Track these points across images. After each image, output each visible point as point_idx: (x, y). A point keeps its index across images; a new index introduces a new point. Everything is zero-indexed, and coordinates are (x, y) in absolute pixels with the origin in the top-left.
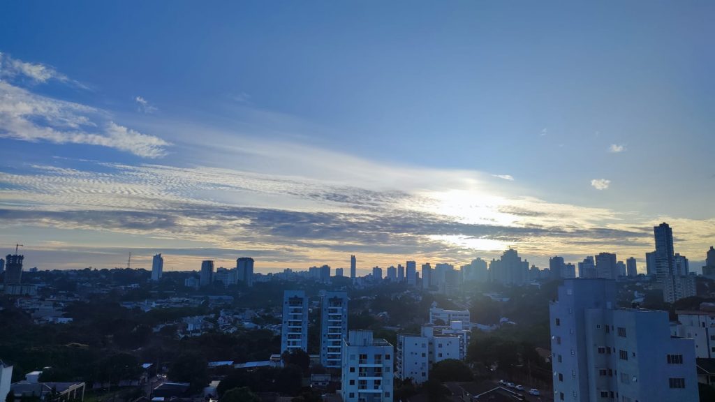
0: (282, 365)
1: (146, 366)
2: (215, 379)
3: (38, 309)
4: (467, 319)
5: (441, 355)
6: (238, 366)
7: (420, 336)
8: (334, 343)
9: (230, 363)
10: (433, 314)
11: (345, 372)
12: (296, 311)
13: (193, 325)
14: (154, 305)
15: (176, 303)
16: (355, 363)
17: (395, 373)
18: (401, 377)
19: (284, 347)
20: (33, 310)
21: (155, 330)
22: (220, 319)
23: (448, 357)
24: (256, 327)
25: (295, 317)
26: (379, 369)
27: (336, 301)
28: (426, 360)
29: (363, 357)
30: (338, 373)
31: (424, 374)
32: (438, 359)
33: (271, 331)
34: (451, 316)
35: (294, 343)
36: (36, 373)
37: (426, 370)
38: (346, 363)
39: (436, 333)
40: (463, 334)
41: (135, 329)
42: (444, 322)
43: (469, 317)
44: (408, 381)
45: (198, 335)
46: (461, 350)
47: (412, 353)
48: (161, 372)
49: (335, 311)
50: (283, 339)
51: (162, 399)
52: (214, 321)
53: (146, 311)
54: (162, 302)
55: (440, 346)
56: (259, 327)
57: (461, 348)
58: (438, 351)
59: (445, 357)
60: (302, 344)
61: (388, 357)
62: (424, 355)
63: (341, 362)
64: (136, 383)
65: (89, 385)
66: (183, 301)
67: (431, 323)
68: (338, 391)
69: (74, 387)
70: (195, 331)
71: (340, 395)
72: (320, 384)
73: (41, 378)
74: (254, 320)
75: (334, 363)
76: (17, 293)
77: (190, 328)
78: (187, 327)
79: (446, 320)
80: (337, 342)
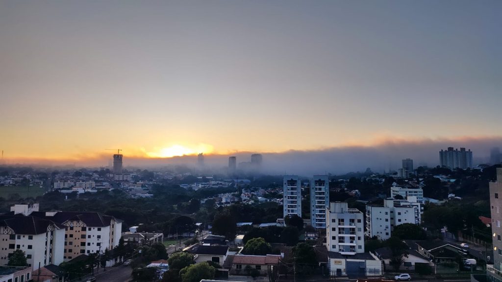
0: (285, 225)
1: (198, 224)
2: (241, 234)
3: (133, 189)
4: (421, 195)
5: (400, 220)
6: (255, 226)
7: (383, 207)
8: (321, 211)
9: (250, 224)
10: (393, 191)
11: (328, 230)
12: (292, 189)
13: (225, 198)
14: (200, 186)
15: (214, 185)
16: (336, 225)
17: (365, 232)
18: (369, 235)
19: (285, 214)
20: (131, 190)
21: (202, 202)
22: (242, 195)
23: (405, 222)
24: (266, 200)
25: (292, 193)
26: (353, 229)
27: (320, 182)
28: (389, 224)
29: (341, 221)
30: (324, 232)
31: (387, 234)
32: (398, 223)
33: (276, 203)
34: (408, 193)
35: (292, 211)
36: (135, 227)
37: (389, 230)
38: (329, 224)
39: (397, 205)
40: (417, 206)
41: (190, 201)
42: (402, 197)
43: (422, 193)
44: (375, 238)
45: (228, 205)
46: (416, 217)
47: (377, 219)
48: (207, 229)
49: (320, 189)
50: (285, 208)
51: (209, 245)
52: (239, 196)
53: (196, 190)
54: (205, 184)
55: (399, 214)
56: (268, 200)
57: (417, 216)
58: (397, 217)
59: (403, 222)
60: (298, 212)
61: (359, 221)
62: (387, 220)
63: (325, 224)
64: (192, 235)
65: (165, 235)
66: (218, 184)
67: (392, 198)
68: (324, 244)
69: (157, 235)
70: (227, 203)
71: (325, 246)
72: (312, 239)
73: (138, 230)
74: (265, 196)
75: (321, 225)
76: (121, 179)
77: (224, 201)
78: (222, 200)
79: (404, 196)
80: (322, 210)
